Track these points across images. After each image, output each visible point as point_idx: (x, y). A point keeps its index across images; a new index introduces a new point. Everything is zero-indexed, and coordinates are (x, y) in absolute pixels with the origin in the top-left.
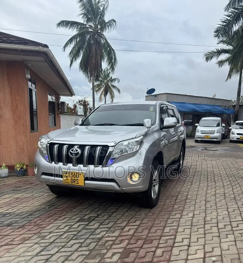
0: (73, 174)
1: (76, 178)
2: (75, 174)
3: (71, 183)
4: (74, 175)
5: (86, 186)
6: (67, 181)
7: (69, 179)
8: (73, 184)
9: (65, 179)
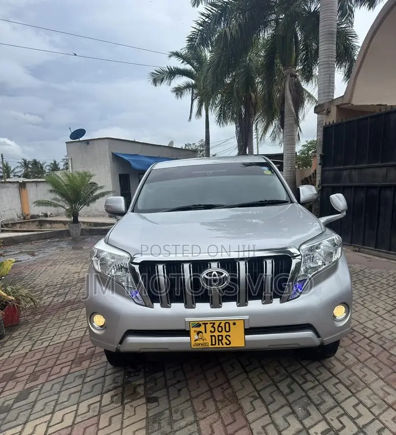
0: (216, 326)
1: (224, 334)
2: (222, 325)
3: (212, 345)
4: (219, 326)
5: (249, 347)
6: (201, 342)
7: (207, 336)
8: (217, 346)
9: (196, 337)
